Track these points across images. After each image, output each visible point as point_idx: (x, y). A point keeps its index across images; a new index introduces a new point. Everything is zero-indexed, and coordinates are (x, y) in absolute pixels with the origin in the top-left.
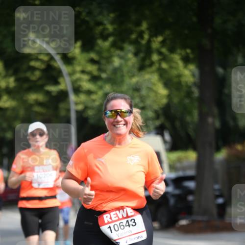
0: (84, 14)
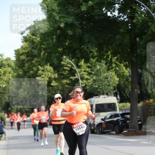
0: (85, 48)
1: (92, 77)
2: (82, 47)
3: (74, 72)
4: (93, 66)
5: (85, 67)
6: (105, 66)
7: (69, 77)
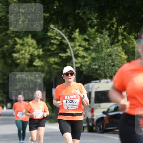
1: (90, 54)
2: (77, 11)
3: (64, 46)
4: (92, 38)
5: (80, 40)
6: (108, 39)
7: (58, 53)
